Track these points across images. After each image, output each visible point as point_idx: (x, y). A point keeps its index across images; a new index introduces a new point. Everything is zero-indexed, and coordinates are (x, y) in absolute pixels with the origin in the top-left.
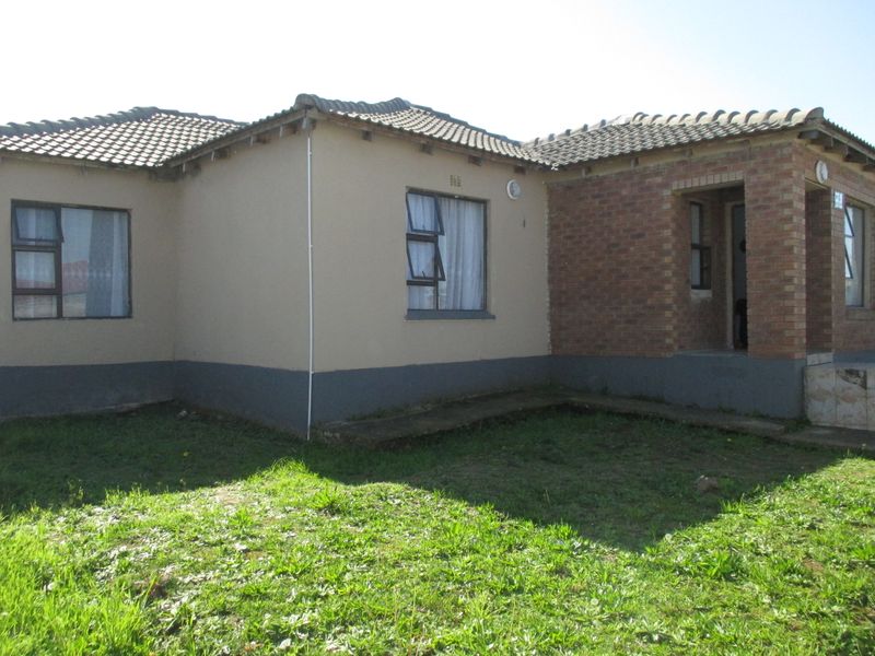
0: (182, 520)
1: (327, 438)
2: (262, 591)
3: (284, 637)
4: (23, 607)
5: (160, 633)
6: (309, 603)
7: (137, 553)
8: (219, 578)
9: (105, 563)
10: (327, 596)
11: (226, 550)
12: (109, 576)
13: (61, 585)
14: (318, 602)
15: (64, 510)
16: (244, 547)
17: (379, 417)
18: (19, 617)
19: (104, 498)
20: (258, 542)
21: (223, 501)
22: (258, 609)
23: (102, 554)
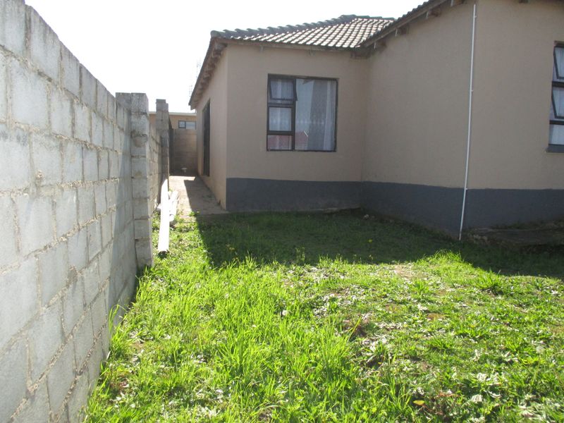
0: (374, 282)
1: (476, 239)
2: (448, 346)
3: (475, 391)
4: (266, 324)
5: (362, 363)
6: (495, 366)
7: (343, 300)
8: (407, 328)
9: (320, 304)
10: (511, 362)
11: (410, 308)
12: (322, 313)
13: (291, 314)
14: (502, 366)
15: (293, 266)
16: (425, 308)
17: (518, 228)
18: (263, 330)
19: (318, 262)
20: (437, 307)
21: (401, 274)
22: (445, 361)
23: (318, 297)
